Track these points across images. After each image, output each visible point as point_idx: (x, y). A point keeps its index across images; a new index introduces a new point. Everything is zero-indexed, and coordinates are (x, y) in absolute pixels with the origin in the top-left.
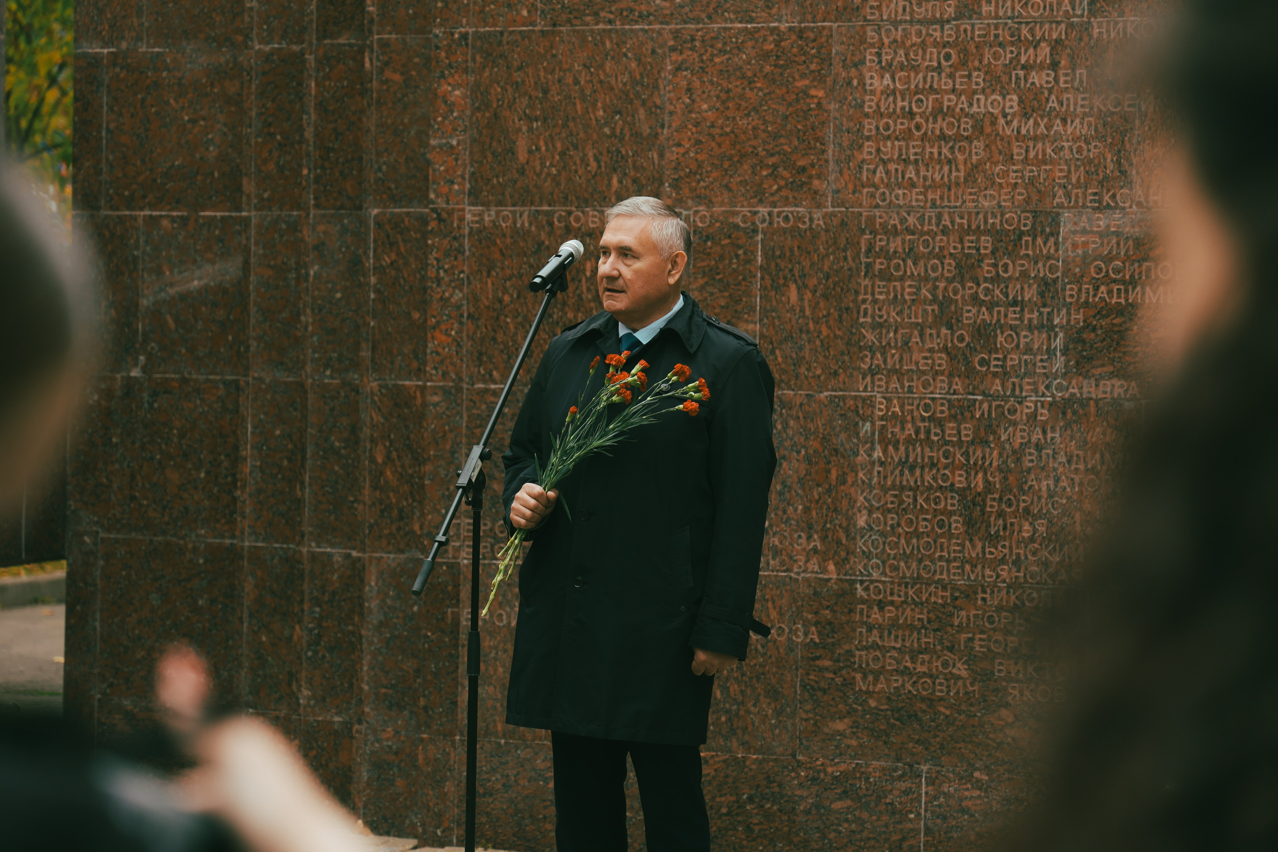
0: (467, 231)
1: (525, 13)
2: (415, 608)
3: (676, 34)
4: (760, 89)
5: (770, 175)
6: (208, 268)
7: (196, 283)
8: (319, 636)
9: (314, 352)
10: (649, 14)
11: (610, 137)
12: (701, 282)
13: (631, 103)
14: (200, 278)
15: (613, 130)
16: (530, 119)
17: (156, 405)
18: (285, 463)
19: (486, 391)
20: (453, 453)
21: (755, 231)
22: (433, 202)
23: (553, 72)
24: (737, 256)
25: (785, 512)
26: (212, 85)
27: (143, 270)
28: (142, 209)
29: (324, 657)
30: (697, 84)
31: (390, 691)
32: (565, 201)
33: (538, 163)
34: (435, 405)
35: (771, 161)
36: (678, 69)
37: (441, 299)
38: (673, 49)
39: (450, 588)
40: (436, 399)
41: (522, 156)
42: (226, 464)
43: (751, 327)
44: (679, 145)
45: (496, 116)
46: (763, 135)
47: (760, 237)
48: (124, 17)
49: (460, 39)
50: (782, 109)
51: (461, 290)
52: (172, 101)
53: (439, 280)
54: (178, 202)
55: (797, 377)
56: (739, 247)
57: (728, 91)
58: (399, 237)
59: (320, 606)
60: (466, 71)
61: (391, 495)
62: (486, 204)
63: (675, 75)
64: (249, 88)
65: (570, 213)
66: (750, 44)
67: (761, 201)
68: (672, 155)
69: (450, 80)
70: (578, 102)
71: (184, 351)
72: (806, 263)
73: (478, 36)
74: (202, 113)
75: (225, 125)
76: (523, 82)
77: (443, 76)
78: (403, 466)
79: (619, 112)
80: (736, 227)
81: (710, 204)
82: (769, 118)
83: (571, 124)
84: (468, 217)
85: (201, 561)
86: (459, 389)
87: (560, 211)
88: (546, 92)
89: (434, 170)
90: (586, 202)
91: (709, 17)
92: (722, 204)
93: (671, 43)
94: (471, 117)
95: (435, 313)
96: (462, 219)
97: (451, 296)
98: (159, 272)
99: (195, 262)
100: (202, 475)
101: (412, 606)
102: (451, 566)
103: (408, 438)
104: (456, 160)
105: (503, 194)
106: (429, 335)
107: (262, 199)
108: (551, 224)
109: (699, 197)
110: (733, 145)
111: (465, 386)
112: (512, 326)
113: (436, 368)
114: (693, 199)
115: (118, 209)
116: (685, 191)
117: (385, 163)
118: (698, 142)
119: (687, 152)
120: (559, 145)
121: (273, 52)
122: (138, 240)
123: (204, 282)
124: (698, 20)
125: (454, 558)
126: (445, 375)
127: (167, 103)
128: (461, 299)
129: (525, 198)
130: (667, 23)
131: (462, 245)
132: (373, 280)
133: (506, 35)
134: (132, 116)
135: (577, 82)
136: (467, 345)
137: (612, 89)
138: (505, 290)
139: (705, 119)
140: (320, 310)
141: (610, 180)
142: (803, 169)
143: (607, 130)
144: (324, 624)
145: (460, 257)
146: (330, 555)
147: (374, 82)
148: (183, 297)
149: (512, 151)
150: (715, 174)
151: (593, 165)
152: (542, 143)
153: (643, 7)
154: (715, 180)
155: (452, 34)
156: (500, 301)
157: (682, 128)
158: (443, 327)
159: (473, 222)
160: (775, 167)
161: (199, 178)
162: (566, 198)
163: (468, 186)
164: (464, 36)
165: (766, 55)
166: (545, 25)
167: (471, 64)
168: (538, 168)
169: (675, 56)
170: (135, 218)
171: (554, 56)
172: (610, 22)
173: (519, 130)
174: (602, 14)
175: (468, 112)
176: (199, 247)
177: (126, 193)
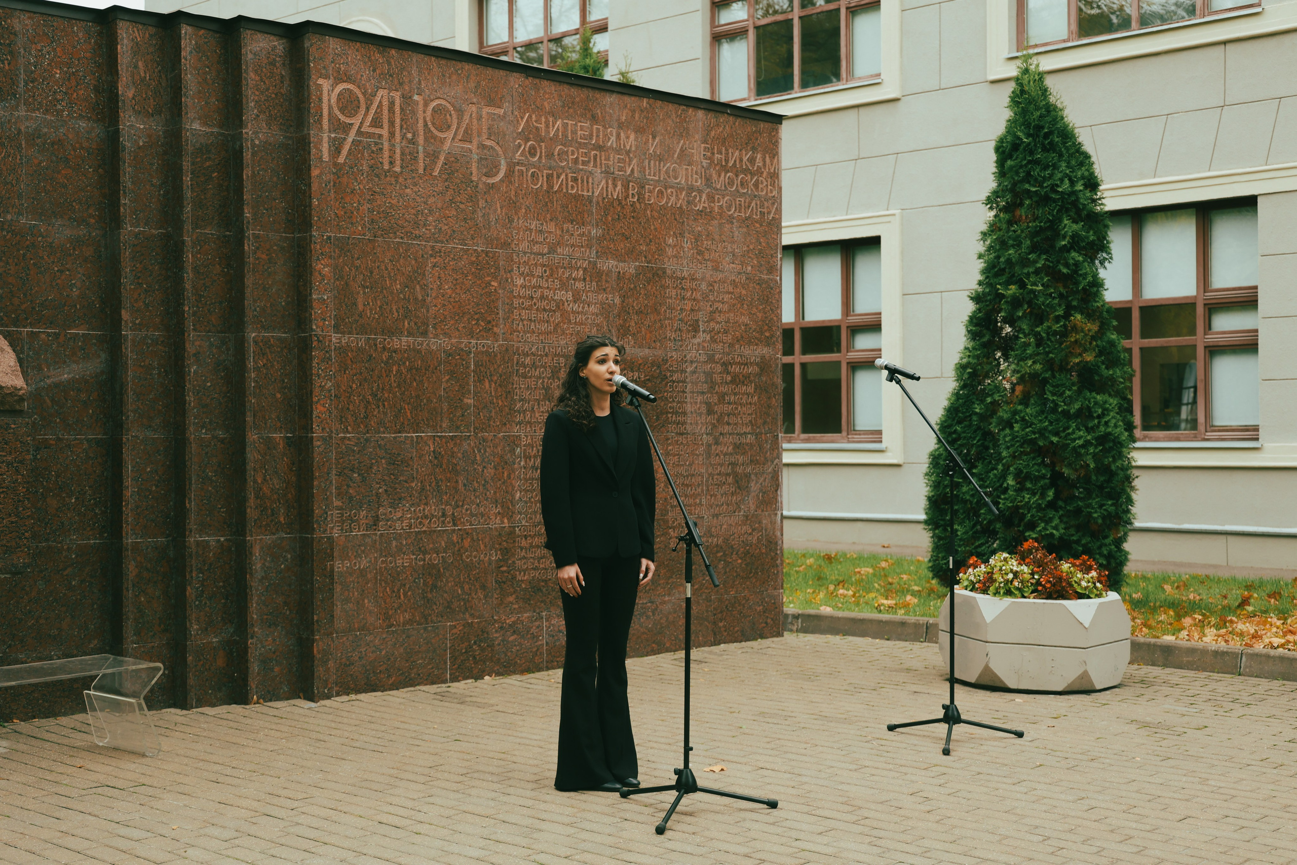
0: (333, 348)
1: (360, 228)
2: (283, 566)
3: (433, 248)
4: (470, 280)
5: (476, 324)
6: (74, 366)
7: (66, 376)
8: (203, 591)
9: (195, 418)
10: (420, 236)
11: (403, 299)
12: (447, 378)
13: (413, 282)
14: (69, 373)
15: (405, 296)
16: (364, 287)
17: (39, 457)
18: (154, 488)
19: (345, 438)
20: (328, 474)
21: (470, 352)
22: (315, 331)
23: (375, 262)
24: (463, 365)
25: (486, 495)
26: (74, 249)
27: (27, 367)
28: (25, 327)
29: (206, 603)
30: (443, 275)
31: (270, 617)
32: (383, 333)
33: (368, 311)
34: (319, 447)
35: (476, 317)
36: (434, 266)
37: (320, 386)
38: (431, 256)
39: (328, 551)
40: (319, 443)
41: (361, 307)
42: (90, 492)
43: (469, 401)
44: (436, 306)
45: (347, 284)
46: (473, 304)
47: (472, 355)
48: (9, 198)
49: (327, 239)
50: (480, 291)
51: (331, 381)
52: (45, 257)
53: (319, 376)
54: (51, 323)
55: (489, 426)
56: (463, 360)
57: (456, 280)
58: (268, 350)
59: (203, 573)
60: (330, 257)
61: (267, 501)
62: (343, 333)
63: (432, 269)
64: (125, 254)
65: (385, 340)
66: (465, 257)
67: (472, 337)
68: (433, 310)
69: (322, 262)
70: (387, 279)
71: (58, 420)
72: (492, 369)
73: (336, 238)
74: (68, 266)
75: (84, 275)
76: (360, 266)
77: (318, 259)
78: (273, 484)
79: (407, 287)
80: (462, 349)
81: (450, 337)
82: (475, 295)
83: (385, 291)
84: (333, 339)
85: (74, 556)
86: (331, 437)
87: (380, 338)
88: (371, 273)
89: (315, 313)
90: (393, 333)
91: (447, 241)
92: (455, 337)
93: (431, 252)
94: (334, 283)
95: (317, 394)
96: (330, 341)
97: (326, 384)
98: (40, 369)
99: (65, 362)
100: (73, 501)
101: (281, 565)
102: (328, 538)
103: (276, 468)
104: (327, 307)
105: (351, 328)
106: (314, 407)
107: (135, 324)
108: (376, 345)
109: (445, 333)
110: (459, 308)
111: (334, 435)
112: (357, 401)
113: (318, 426)
114: (442, 334)
115: (7, 326)
116: (439, 331)
117: (258, 306)
118: (444, 305)
119: (439, 310)
120: (379, 302)
121: (140, 233)
122: (23, 346)
123: (70, 376)
124: (442, 242)
125: (331, 533)
126: (323, 429)
127: (42, 258)
128: (331, 386)
129: (363, 330)
130: (428, 242)
131: (331, 356)
132: (253, 375)
133: (351, 239)
134: (16, 264)
135: (387, 269)
136: (335, 412)
137: (403, 274)
138: (353, 382)
139: (447, 293)
140: (198, 393)
141: (404, 323)
142: (490, 322)
143: (401, 296)
144: (205, 583)
145: (330, 363)
146: (207, 542)
147: (251, 259)
148: (57, 385)
149: (355, 304)
150: (452, 322)
151: (396, 314)
152: (370, 301)
153: (417, 232)
154: (452, 325)
155: (323, 236)
156: (351, 388)
157: (436, 297)
158: (322, 402)
159: (336, 343)
160: (478, 320)
161: (66, 308)
162: (383, 331)
163: (333, 322)
164: (329, 238)
165: (472, 263)
166: (370, 236)
167: (333, 254)
168: (369, 314)
169: (432, 260)
170: (21, 333)
171: (375, 253)
172: (402, 238)
173: (359, 293)
174: (398, 234)
175: (332, 281)
176: (67, 353)
177: (13, 316)
